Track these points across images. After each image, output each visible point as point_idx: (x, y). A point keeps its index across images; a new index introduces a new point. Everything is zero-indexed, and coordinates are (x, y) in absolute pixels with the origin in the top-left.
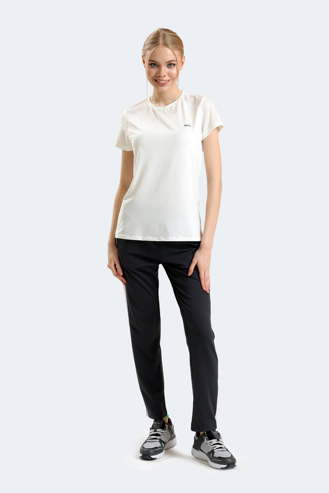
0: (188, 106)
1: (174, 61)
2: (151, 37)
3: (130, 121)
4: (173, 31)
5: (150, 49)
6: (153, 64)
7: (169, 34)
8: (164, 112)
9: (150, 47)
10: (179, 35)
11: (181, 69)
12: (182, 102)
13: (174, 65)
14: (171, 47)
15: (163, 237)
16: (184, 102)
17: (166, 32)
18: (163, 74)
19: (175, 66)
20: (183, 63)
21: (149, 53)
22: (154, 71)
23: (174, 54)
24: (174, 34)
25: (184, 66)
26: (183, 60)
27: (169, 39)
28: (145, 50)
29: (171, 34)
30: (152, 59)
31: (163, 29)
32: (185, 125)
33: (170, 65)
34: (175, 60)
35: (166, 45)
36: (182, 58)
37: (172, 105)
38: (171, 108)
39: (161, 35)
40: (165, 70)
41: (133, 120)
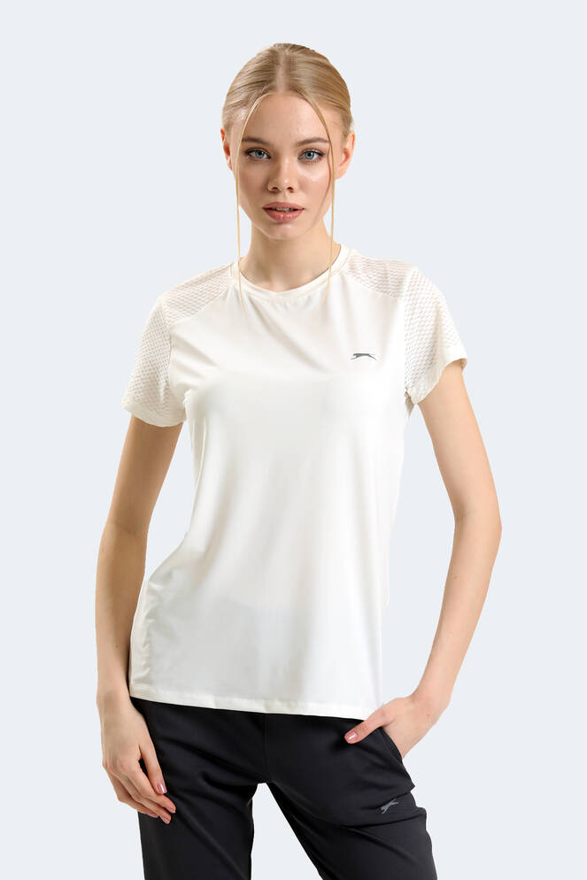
0: (362, 291)
1: (319, 140)
2: (252, 68)
3: (179, 332)
4: (317, 51)
5: (245, 103)
6: (256, 150)
7: (306, 58)
8: (285, 306)
9: (248, 97)
10: (334, 62)
11: (341, 175)
12: (343, 278)
13: (321, 154)
14: (312, 98)
15: (281, 700)
16: (350, 279)
17: (296, 54)
18: (285, 181)
19: (324, 160)
20: (347, 155)
21: (243, 114)
22: (259, 172)
23: (321, 118)
24: (321, 60)
25: (350, 167)
26: (348, 145)
27: (305, 74)
28: (230, 109)
29: (311, 59)
30: (254, 134)
31: (286, 46)
32: (358, 355)
33: (308, 153)
34: (326, 138)
35: (295, 89)
36: (345, 135)
37: (311, 289)
38: (309, 298)
39: (282, 60)
40: (291, 169)
41: (188, 328)
